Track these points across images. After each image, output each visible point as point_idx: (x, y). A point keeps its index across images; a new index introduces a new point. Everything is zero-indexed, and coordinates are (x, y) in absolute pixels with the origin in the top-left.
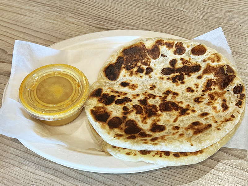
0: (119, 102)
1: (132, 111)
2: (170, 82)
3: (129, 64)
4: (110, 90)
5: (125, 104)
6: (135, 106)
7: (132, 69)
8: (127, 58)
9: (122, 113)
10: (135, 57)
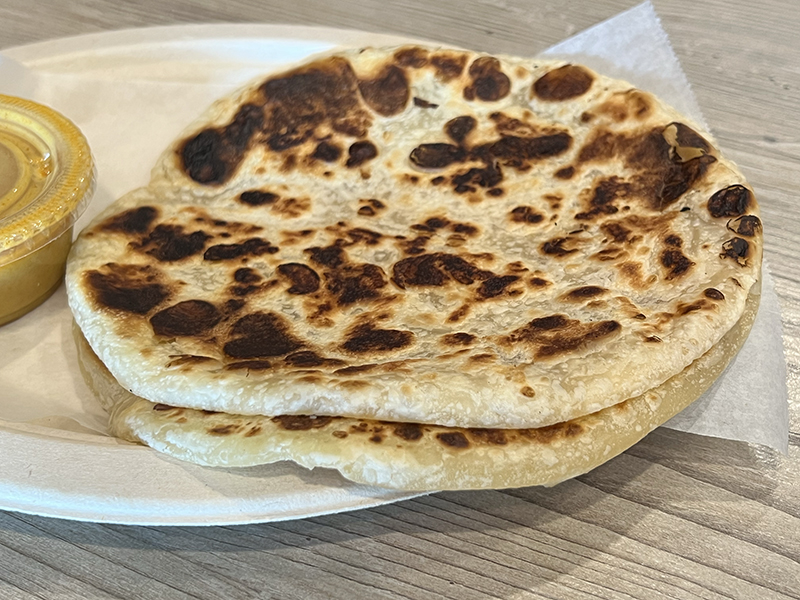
0: (218, 255)
1: (274, 283)
2: (446, 193)
3: (284, 131)
4: (191, 215)
5: (245, 261)
6: (284, 270)
7: (296, 148)
8: (275, 111)
9: (227, 289)
10: (311, 108)
